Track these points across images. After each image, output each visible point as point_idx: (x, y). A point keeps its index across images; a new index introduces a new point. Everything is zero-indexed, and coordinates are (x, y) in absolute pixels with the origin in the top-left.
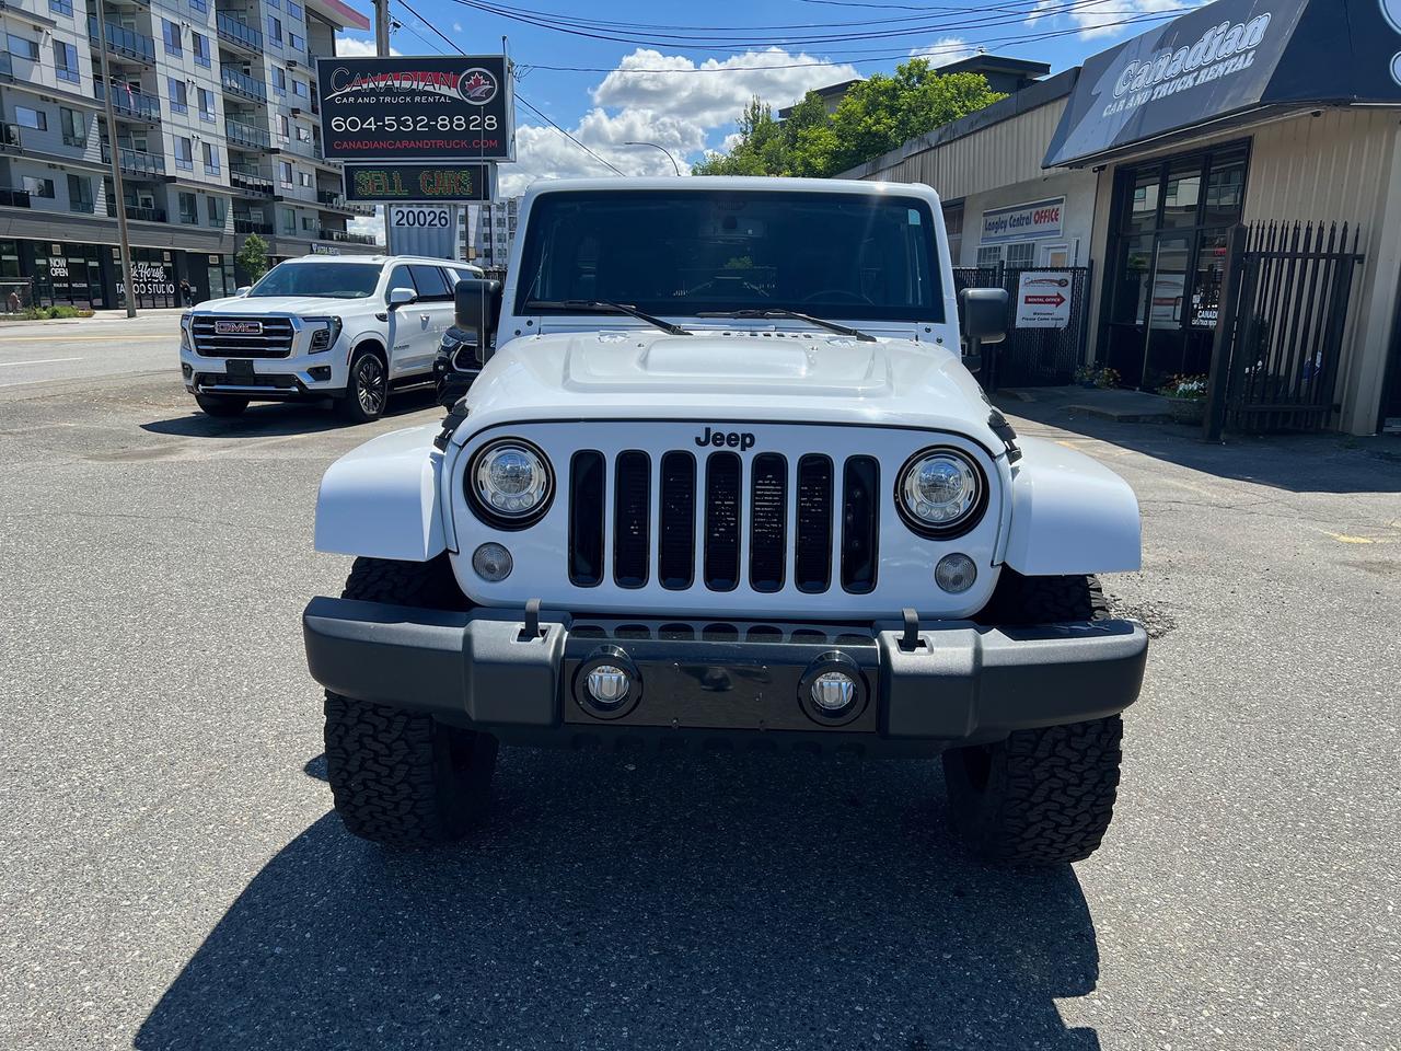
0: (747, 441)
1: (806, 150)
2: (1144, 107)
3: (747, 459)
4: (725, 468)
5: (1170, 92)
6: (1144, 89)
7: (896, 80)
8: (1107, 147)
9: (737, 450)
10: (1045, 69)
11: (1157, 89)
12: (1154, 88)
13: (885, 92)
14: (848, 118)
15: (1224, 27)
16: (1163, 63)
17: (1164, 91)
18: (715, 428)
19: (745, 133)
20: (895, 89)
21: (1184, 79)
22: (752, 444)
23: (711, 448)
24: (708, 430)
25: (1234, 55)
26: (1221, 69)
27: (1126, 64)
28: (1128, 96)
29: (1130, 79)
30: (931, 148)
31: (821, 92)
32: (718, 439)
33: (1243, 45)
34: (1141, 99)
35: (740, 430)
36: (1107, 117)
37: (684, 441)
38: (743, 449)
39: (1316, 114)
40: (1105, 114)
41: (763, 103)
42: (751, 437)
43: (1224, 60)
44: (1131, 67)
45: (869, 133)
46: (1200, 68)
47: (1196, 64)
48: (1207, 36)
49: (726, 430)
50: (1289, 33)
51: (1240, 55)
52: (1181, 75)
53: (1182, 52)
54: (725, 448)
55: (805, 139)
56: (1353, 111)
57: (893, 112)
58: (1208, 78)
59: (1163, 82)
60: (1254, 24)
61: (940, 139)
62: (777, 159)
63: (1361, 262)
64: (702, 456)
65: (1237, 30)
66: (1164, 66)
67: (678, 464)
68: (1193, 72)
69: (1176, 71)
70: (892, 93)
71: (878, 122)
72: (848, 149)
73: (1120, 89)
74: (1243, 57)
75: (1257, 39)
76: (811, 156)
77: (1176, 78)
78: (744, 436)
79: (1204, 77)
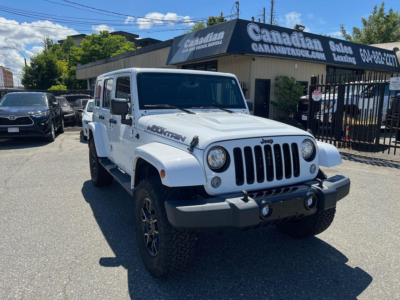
0: (271, 141)
1: (73, 53)
2: (194, 51)
3: (272, 146)
4: (267, 148)
5: (201, 48)
6: (193, 47)
7: (100, 35)
8: (186, 60)
9: (270, 144)
10: (138, 36)
11: (197, 47)
12: (196, 46)
13: (97, 39)
14: (86, 45)
15: (212, 33)
16: (198, 40)
17: (199, 48)
18: (265, 139)
19: (45, 47)
20: (100, 38)
21: (204, 45)
22: (273, 142)
23: (264, 144)
24: (263, 139)
25: (216, 41)
26: (214, 44)
27: (186, 40)
28: (188, 48)
29: (188, 44)
30: (127, 57)
31: (72, 36)
32: (265, 142)
33: (219, 38)
34: (193, 49)
35: (270, 139)
36: (184, 53)
37: (258, 143)
38: (271, 144)
39: (236, 56)
40: (183, 52)
41: (50, 38)
42: (272, 140)
43: (214, 42)
44: (188, 41)
45: (94, 50)
46: (208, 43)
47: (207, 41)
48: (208, 35)
49: (267, 139)
50: (230, 37)
51: (218, 41)
52: (203, 44)
53: (202, 38)
54: (267, 144)
55: (73, 50)
56: (245, 56)
57: (100, 44)
58: (211, 46)
59: (198, 45)
60: (220, 34)
61: (130, 55)
62: (60, 55)
63: (247, 91)
64: (262, 146)
65: (216, 35)
66: (197, 41)
67: (258, 148)
68: (206, 44)
69: (201, 43)
70: (99, 39)
71: (96, 47)
72: (87, 54)
73: (186, 46)
74: (219, 41)
75: (222, 37)
76: (75, 56)
77: (202, 45)
78: (271, 140)
79: (209, 45)
